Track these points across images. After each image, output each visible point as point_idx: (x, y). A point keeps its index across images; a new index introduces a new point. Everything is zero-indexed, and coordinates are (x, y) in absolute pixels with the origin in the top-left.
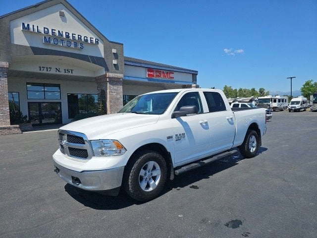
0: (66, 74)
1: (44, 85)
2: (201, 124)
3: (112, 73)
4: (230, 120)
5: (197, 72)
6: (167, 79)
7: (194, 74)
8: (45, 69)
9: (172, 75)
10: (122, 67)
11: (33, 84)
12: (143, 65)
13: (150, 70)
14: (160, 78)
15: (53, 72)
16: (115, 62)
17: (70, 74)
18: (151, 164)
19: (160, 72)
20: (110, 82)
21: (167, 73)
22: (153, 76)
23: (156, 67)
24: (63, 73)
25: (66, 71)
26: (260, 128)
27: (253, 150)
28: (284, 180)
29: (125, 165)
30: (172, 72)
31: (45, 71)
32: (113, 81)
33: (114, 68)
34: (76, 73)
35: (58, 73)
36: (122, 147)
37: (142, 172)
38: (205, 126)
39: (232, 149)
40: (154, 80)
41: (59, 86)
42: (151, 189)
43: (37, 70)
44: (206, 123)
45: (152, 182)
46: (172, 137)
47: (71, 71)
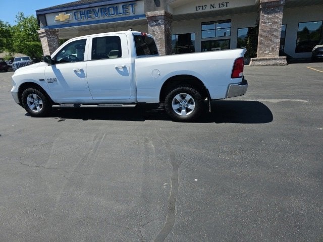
0: (221, 8)
2: (75, 71)
8: (201, 8)
15: (208, 9)
17: (225, 8)
24: (217, 8)
25: (221, 5)
29: (17, 92)
31: (201, 11)
32: (269, 7)
35: (212, 9)
42: (37, 111)
44: (82, 70)
45: (38, 108)
46: (43, 80)
47: (225, 4)
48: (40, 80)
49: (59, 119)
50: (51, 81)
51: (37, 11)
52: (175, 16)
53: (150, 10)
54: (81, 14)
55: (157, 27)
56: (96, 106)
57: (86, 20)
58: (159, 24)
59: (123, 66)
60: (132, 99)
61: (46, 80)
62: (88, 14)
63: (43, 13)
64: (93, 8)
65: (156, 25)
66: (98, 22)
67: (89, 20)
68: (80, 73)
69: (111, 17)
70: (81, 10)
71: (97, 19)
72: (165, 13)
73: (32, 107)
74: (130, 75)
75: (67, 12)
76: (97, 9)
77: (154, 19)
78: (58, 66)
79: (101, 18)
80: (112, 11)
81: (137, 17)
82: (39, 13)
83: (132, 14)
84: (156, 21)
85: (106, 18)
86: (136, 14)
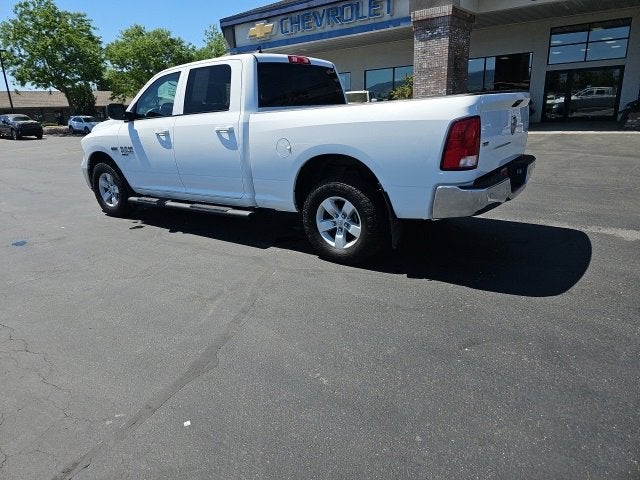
4: (226, 136)
42: (112, 205)
45: (113, 199)
46: (116, 148)
48: (113, 149)
49: (139, 223)
50: (125, 152)
51: (222, 21)
52: (483, 15)
53: (420, 6)
54: (292, 24)
55: (433, 43)
56: (188, 206)
57: (299, 34)
58: (439, 34)
59: (227, 128)
60: (245, 198)
61: (119, 150)
62: (304, 21)
63: (230, 23)
64: (315, 10)
65: (432, 37)
66: (321, 36)
67: (307, 33)
68: (164, 138)
69: (345, 27)
70: (293, 15)
71: (319, 30)
72: (455, 9)
73: (106, 196)
74: (240, 148)
75: (268, 19)
76: (321, 10)
77: (427, 25)
78: (138, 124)
79: (328, 28)
80: (348, 14)
81: (396, 22)
82: (225, 24)
83: (387, 17)
84: (432, 29)
85: (337, 27)
86: (394, 17)
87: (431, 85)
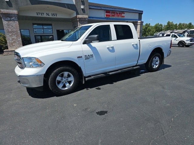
0: (53, 17)
1: (43, 25)
2: (108, 48)
3: (81, 15)
4: (135, 46)
5: (142, 11)
6: (120, 18)
7: (140, 13)
8: (40, 14)
9: (123, 15)
10: (87, 10)
11: (38, 24)
12: (103, 9)
13: (107, 11)
14: (114, 17)
16: (82, 7)
17: (55, 17)
18: (66, 73)
19: (115, 12)
20: (79, 21)
21: (120, 13)
22: (109, 16)
23: (111, 9)
24: (51, 16)
25: (53, 15)
26: (164, 51)
27: (156, 67)
28: (163, 88)
29: (44, 73)
30: (123, 12)
31: (40, 16)
32: (82, 21)
33: (82, 12)
34: (59, 16)
35: (48, 16)
36: (41, 62)
37: (59, 78)
38: (112, 50)
39: (136, 66)
40: (110, 19)
41: (51, 25)
42: (66, 88)
43: (35, 15)
44: (113, 47)
45: (67, 85)
46: (81, 57)
47: (55, 15)
50: (88, 57)
55: (11, 22)
58: (13, 20)
61: (84, 57)
65: (10, 20)
68: (111, 49)
72: (18, 12)
74: (139, 49)
84: (10, 17)
87: (15, 37)
